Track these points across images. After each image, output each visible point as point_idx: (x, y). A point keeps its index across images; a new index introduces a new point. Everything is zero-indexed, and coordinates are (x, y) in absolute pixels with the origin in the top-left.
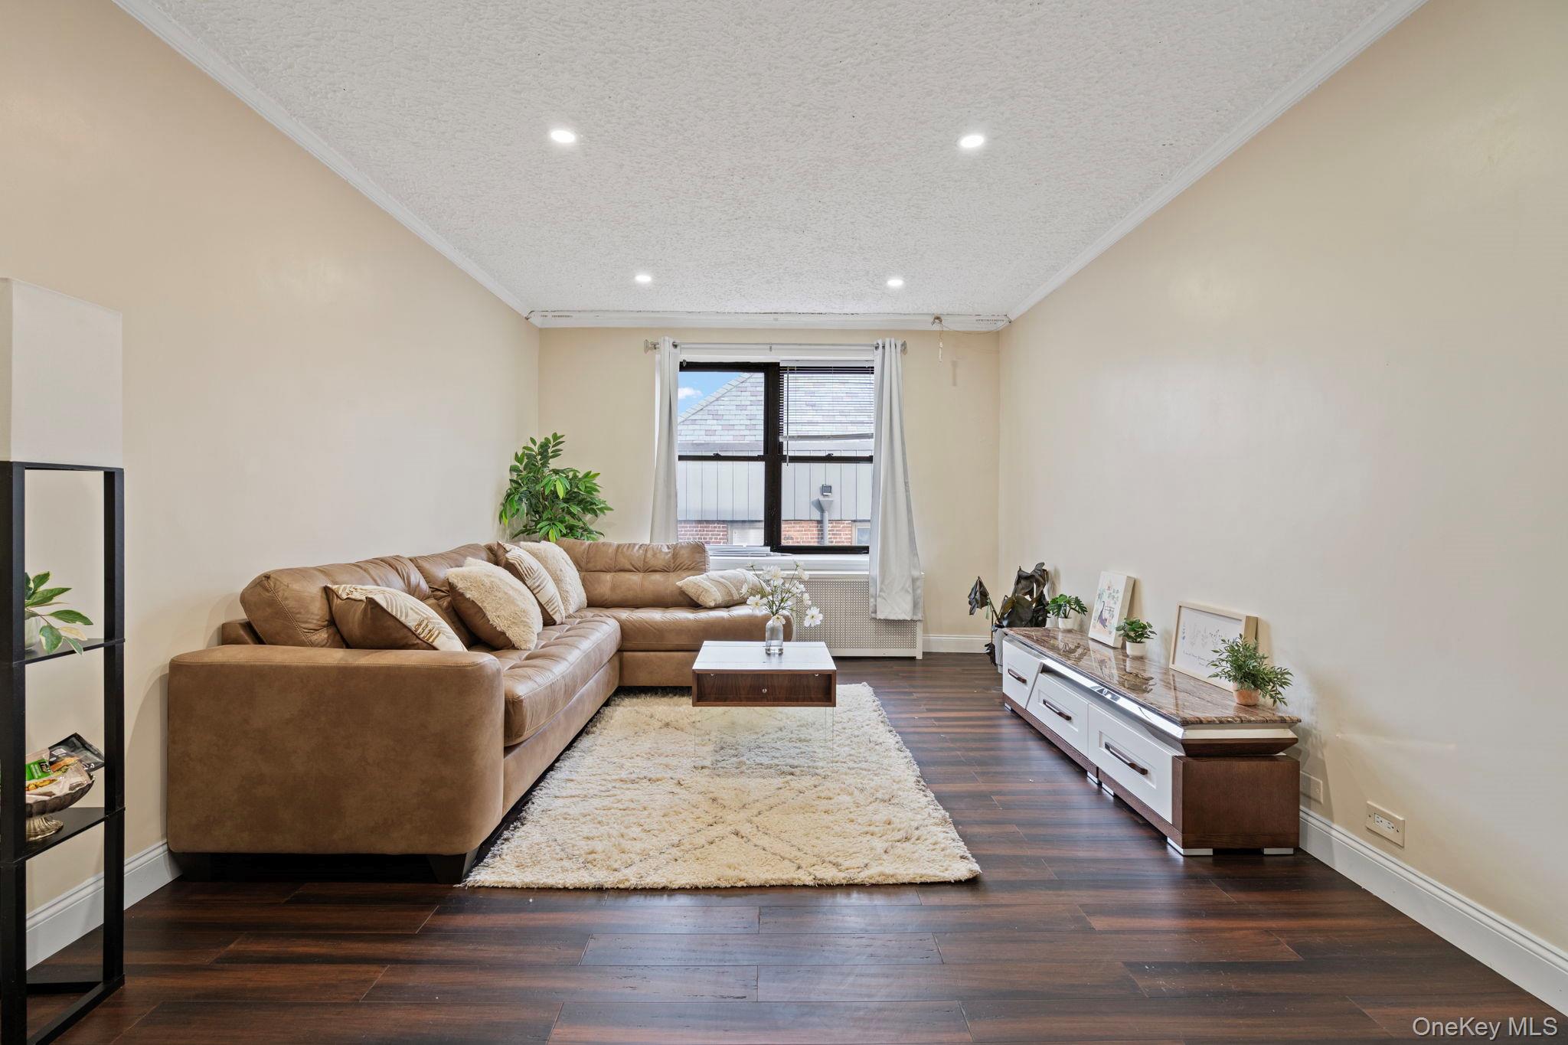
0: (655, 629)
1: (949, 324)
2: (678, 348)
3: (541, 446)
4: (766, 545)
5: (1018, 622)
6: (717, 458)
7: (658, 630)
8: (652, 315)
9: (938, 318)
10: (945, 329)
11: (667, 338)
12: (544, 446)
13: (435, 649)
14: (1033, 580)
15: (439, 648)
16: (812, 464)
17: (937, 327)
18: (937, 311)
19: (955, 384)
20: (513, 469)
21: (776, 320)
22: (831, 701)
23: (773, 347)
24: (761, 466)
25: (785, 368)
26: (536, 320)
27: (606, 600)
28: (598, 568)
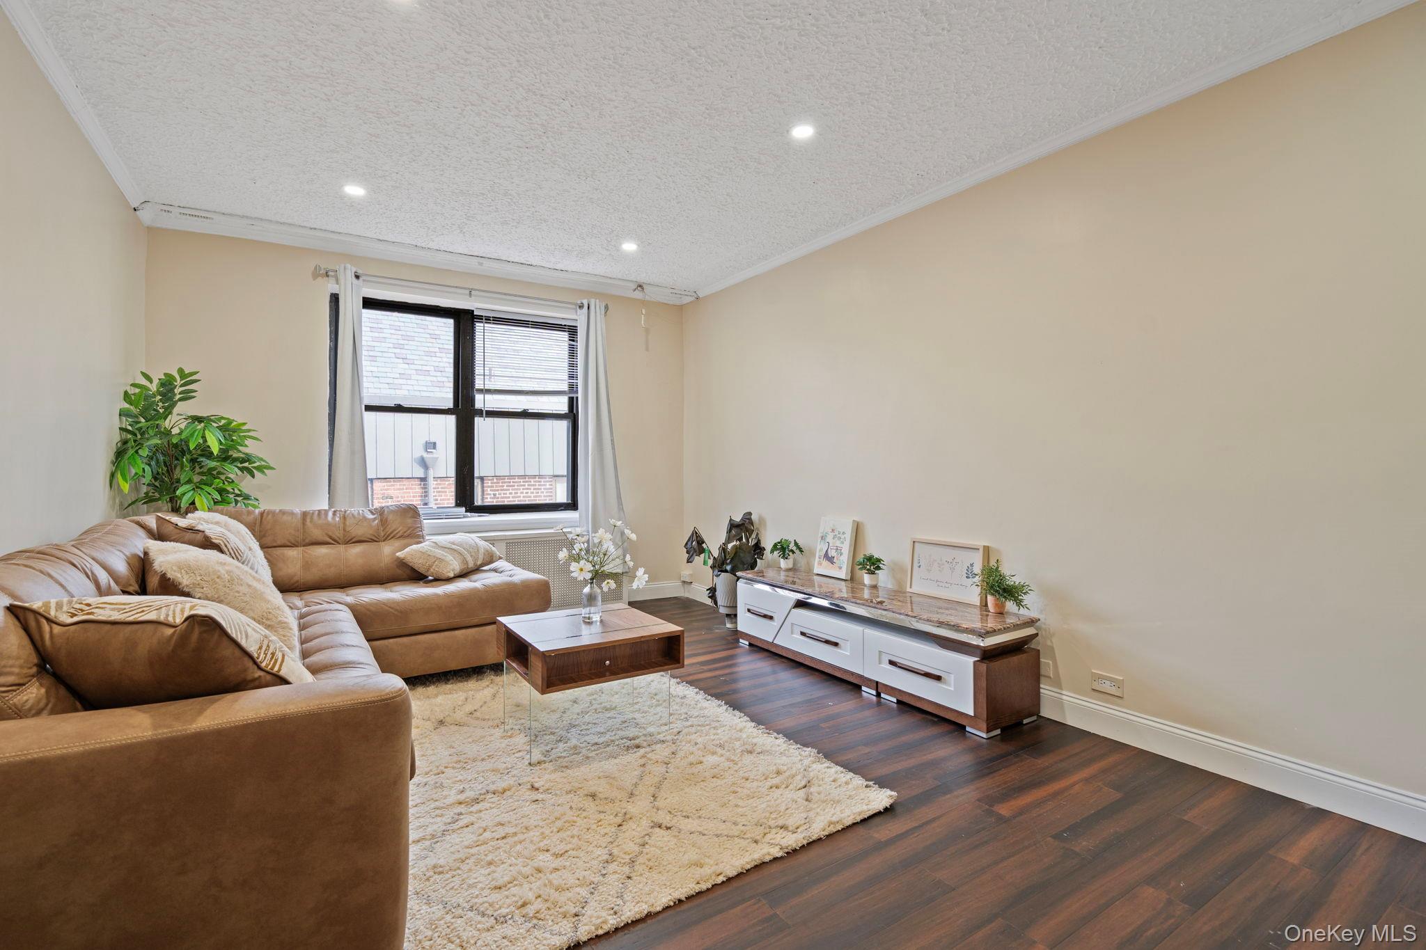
0: (397, 610)
1: (651, 294)
2: (361, 279)
3: (163, 384)
4: (458, 505)
5: (741, 566)
6: (399, 409)
7: (401, 612)
8: (332, 236)
9: (640, 286)
10: (647, 298)
11: (349, 266)
12: (167, 385)
13: (286, 682)
14: (742, 527)
15: (290, 680)
16: (510, 419)
17: (638, 295)
18: (642, 278)
19: (647, 349)
20: (122, 413)
21: (481, 264)
22: (679, 663)
23: (473, 292)
24: (451, 420)
25: (480, 318)
26: (146, 216)
27: (297, 581)
28: (279, 543)
